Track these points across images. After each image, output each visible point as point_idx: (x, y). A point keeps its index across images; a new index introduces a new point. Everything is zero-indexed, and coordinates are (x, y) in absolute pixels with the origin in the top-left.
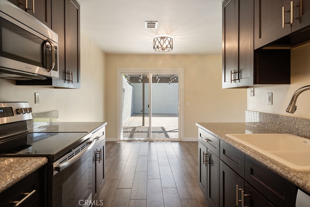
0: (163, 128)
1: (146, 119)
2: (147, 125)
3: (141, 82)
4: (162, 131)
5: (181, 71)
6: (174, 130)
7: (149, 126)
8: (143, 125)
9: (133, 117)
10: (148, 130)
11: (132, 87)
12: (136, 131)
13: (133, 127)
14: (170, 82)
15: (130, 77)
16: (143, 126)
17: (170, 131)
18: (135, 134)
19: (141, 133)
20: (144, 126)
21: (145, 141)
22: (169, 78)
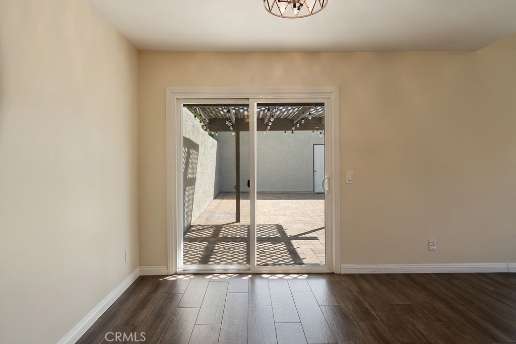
0: (279, 228)
1: (244, 203)
2: (245, 220)
3: (231, 128)
4: (278, 235)
5: (332, 93)
6: (304, 234)
7: (249, 223)
8: (238, 220)
9: (218, 201)
10: (249, 233)
11: (215, 142)
12: (221, 236)
13: (216, 226)
14: (294, 128)
15: (209, 119)
16: (236, 222)
17: (297, 237)
18: (217, 247)
19: (232, 244)
20: (238, 224)
21: (241, 274)
22: (291, 120)
